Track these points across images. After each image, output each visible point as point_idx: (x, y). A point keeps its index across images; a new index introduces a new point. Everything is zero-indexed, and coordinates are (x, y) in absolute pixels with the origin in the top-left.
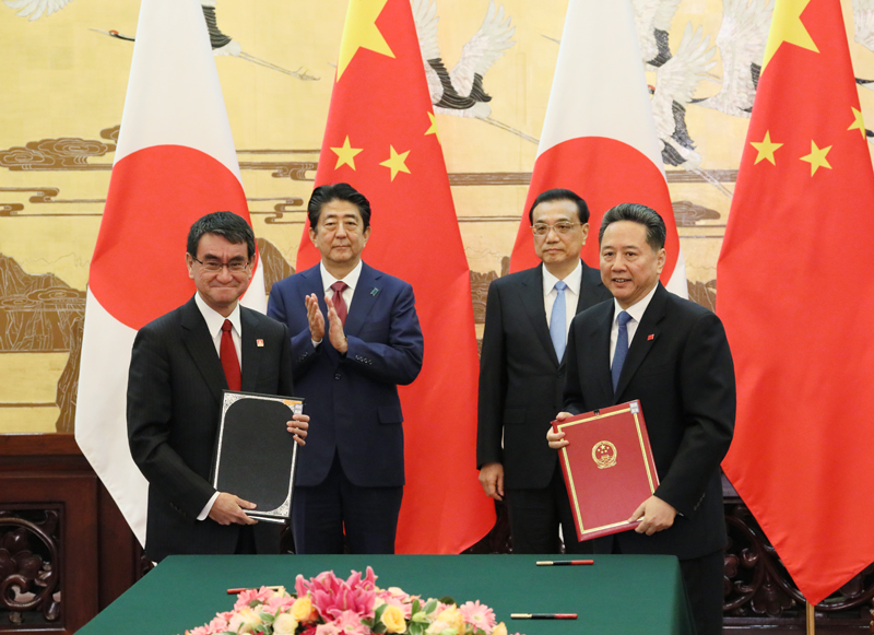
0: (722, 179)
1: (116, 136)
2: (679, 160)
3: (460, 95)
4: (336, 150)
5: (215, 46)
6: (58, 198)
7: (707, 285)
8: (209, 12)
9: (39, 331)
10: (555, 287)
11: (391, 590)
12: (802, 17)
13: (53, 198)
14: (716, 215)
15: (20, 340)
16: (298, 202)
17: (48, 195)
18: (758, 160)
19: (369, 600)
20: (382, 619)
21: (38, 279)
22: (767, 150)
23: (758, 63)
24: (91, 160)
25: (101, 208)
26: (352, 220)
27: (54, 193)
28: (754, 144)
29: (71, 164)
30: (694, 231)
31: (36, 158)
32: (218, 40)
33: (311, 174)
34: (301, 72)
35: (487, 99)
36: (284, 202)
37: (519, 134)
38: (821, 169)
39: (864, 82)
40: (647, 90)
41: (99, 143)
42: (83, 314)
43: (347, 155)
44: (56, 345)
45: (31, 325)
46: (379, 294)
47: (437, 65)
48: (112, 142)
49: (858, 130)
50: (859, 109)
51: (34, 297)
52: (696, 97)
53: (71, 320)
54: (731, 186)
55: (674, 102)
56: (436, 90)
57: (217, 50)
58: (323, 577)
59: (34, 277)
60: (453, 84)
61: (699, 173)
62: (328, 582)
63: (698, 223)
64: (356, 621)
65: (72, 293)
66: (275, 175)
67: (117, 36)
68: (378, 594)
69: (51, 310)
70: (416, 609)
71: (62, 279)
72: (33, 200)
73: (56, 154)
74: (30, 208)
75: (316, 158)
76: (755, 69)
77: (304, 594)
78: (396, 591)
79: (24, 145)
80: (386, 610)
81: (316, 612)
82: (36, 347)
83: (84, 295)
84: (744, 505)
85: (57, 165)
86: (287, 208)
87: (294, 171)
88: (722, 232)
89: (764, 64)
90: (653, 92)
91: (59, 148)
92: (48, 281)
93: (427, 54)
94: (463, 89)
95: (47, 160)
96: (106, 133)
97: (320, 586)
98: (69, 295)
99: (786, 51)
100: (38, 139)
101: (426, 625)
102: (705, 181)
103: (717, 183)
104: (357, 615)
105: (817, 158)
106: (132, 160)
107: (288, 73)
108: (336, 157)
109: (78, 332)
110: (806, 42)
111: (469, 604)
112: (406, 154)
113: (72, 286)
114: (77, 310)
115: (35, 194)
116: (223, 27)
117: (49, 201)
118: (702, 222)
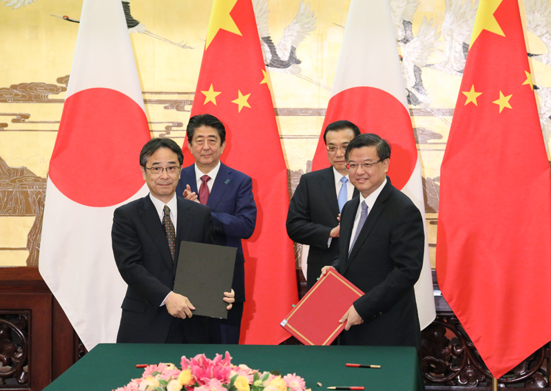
0: (443, 114)
1: (66, 82)
2: (417, 102)
3: (282, 59)
4: (204, 93)
5: (129, 27)
6: (30, 119)
7: (434, 180)
8: (126, 6)
9: (17, 203)
10: (341, 180)
11: (241, 366)
12: (495, 15)
13: (26, 120)
14: (440, 137)
15: (5, 208)
16: (180, 125)
17: (23, 118)
18: (467, 102)
19: (226, 372)
20: (235, 384)
21: (16, 170)
22: (472, 96)
23: (467, 42)
24: (51, 96)
25: (57, 127)
26: (213, 139)
27: (27, 116)
28: (465, 93)
29: (39, 99)
30: (427, 146)
31: (17, 95)
32: (132, 23)
33: (189, 107)
34: (183, 44)
35: (298, 62)
36: (171, 124)
37: (319, 85)
38: (505, 108)
39: (532, 55)
40: (399, 58)
41: (55, 86)
42: (44, 192)
43: (211, 95)
44: (27, 212)
45: (11, 199)
46: (230, 183)
47: (268, 40)
48: (64, 85)
49: (529, 85)
50: (530, 72)
51: (14, 181)
52: (428, 63)
53: (37, 197)
54: (450, 119)
55: (415, 66)
56: (267, 56)
57: (131, 29)
58: (199, 357)
59: (14, 169)
60: (278, 53)
61: (429, 110)
62: (201, 361)
63: (428, 141)
64: (219, 385)
65: (37, 179)
66: (165, 108)
67: (68, 19)
68: (233, 369)
69: (24, 190)
70: (256, 378)
71: (31, 170)
72: (14, 121)
73: (29, 92)
74: (12, 126)
75: (192, 97)
76: (465, 46)
77: (186, 368)
78: (243, 367)
79: (8, 86)
80: (238, 379)
81: (194, 379)
82: (14, 212)
83: (45, 180)
84: (455, 317)
85: (29, 99)
86: (173, 128)
87: (177, 106)
88: (444, 147)
89: (471, 43)
90: (402, 59)
91: (31, 89)
92: (23, 171)
93: (262, 33)
94: (284, 56)
95: (23, 96)
96: (60, 80)
97: (196, 363)
98: (36, 181)
99: (485, 35)
100: (17, 83)
101: (263, 388)
102: (433, 115)
103: (441, 116)
104: (219, 381)
105: (503, 102)
106: (77, 97)
107: (175, 44)
108: (204, 97)
109: (41, 204)
110: (497, 29)
111: (289, 375)
112: (248, 96)
113: (38, 175)
114: (41, 190)
115: (15, 117)
116: (134, 14)
117: (24, 122)
118: (432, 141)
